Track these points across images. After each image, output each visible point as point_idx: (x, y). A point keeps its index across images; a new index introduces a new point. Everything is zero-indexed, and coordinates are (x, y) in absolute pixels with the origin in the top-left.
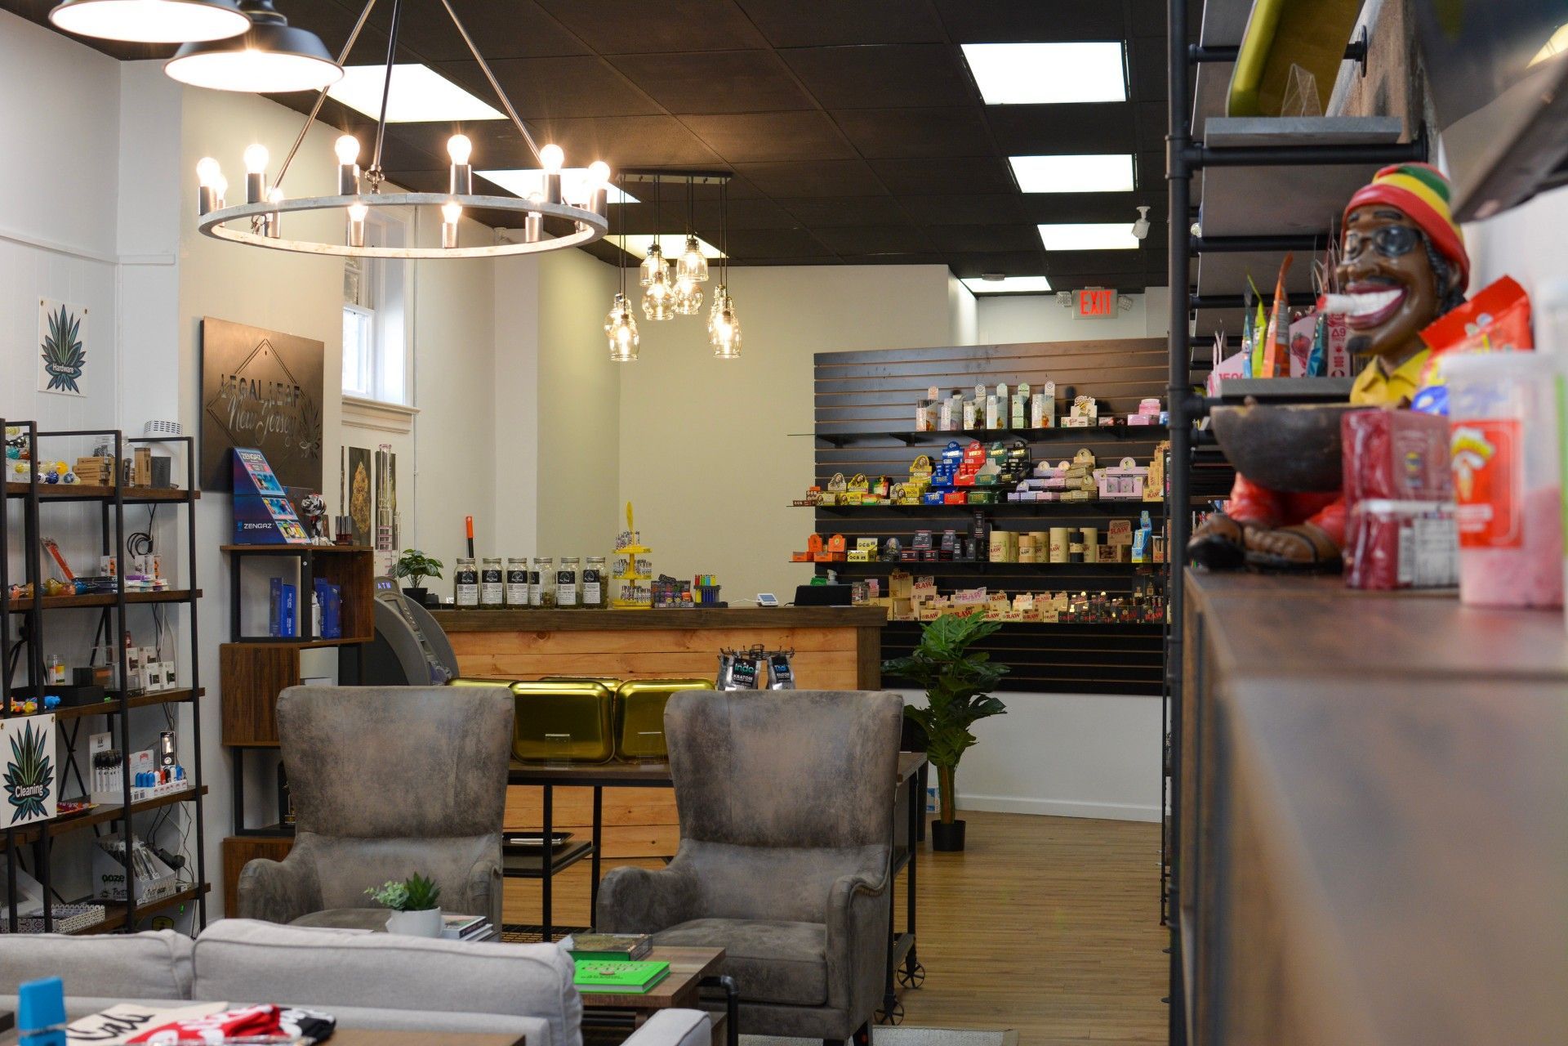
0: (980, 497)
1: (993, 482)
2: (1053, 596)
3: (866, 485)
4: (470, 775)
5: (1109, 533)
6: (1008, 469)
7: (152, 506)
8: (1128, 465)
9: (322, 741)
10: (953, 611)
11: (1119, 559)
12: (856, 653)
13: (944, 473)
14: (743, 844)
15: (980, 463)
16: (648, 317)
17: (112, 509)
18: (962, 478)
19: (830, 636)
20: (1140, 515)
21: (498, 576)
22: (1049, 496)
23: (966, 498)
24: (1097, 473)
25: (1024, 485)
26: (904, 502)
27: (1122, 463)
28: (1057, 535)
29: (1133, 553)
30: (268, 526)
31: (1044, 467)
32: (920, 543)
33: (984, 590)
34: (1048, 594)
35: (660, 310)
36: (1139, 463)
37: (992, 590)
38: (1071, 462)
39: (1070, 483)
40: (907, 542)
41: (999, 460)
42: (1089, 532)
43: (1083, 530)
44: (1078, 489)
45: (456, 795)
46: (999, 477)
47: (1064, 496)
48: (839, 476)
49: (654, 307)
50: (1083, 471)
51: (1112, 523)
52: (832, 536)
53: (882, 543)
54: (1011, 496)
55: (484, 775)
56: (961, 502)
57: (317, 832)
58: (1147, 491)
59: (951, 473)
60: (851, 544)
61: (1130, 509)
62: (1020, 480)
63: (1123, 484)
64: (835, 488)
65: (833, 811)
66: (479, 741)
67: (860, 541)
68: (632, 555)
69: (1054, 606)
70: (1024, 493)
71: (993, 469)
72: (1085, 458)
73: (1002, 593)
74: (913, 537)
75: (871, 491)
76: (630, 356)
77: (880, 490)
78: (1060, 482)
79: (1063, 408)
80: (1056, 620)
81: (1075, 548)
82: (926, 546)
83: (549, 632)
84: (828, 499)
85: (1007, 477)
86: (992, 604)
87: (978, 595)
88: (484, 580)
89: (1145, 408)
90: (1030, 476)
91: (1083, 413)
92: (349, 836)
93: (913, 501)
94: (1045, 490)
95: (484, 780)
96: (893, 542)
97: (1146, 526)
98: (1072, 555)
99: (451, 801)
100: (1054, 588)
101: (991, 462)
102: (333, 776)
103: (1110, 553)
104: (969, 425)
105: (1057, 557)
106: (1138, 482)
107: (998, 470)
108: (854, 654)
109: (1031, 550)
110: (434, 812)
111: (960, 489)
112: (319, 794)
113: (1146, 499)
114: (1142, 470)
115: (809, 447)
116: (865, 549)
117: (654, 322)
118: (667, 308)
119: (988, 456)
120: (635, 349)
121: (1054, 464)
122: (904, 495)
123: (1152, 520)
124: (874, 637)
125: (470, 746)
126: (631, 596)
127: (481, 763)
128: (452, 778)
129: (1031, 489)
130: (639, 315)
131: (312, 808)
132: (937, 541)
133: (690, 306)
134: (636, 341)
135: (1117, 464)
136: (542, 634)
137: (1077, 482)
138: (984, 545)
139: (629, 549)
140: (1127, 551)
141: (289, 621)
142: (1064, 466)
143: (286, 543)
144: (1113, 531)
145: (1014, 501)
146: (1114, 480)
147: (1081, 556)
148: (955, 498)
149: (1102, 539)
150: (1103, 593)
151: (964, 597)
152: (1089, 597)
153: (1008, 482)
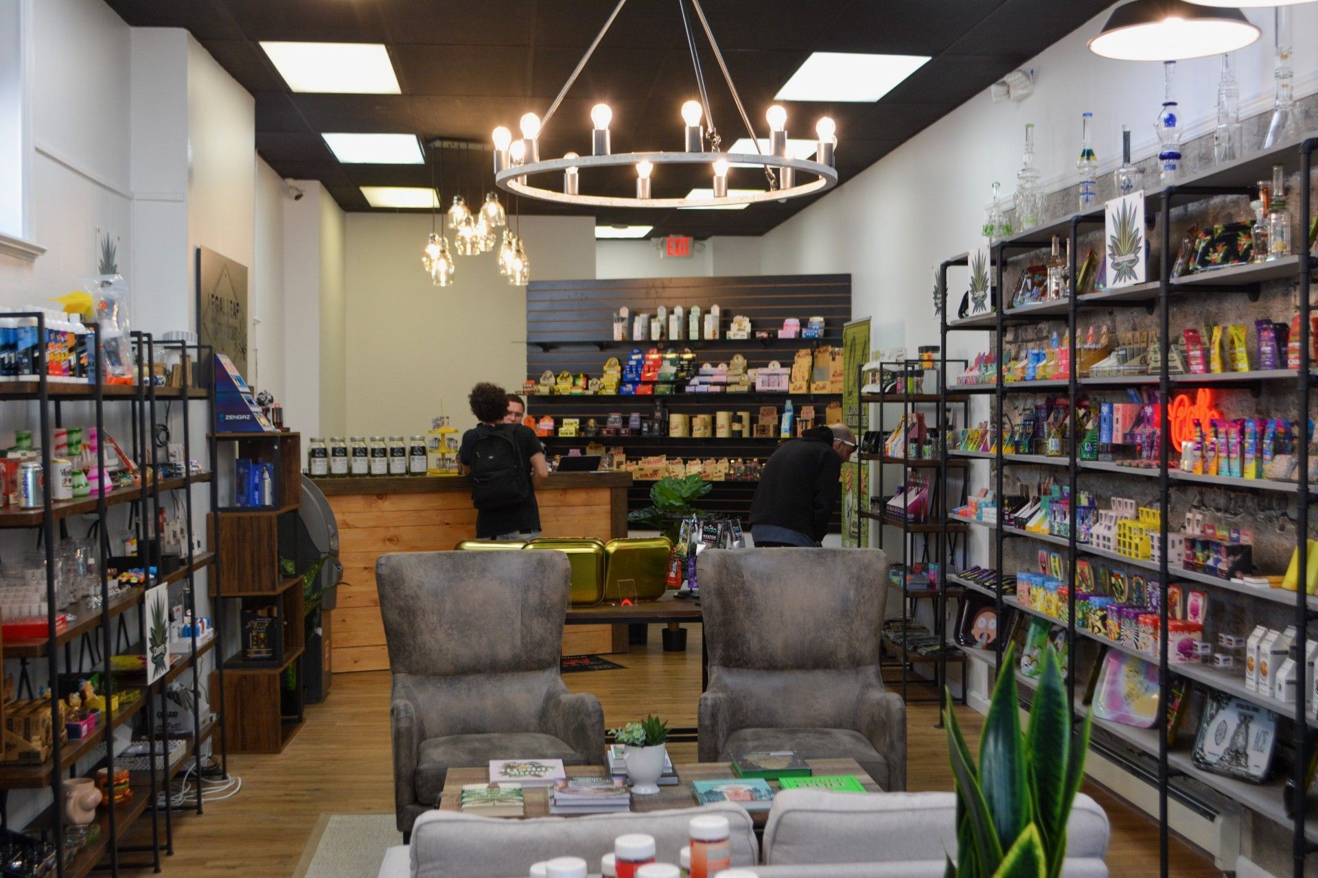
0: (662, 389)
1: (672, 378)
2: (717, 462)
3: (571, 379)
4: (535, 622)
5: (760, 416)
6: (682, 369)
7: (167, 402)
8: (775, 366)
9: (413, 598)
10: (642, 472)
11: (771, 434)
12: (609, 507)
13: (631, 371)
14: (759, 669)
15: (658, 364)
16: (460, 253)
17: (137, 403)
18: (649, 375)
19: (592, 494)
20: (785, 403)
21: (344, 452)
22: (717, 389)
23: (653, 390)
24: (751, 372)
25: (695, 381)
26: (604, 392)
27: (771, 365)
28: (722, 417)
29: (782, 430)
30: (248, 417)
31: (707, 367)
32: (613, 423)
33: (664, 457)
34: (712, 460)
35: (469, 247)
36: (783, 365)
37: (671, 456)
38: (728, 365)
39: (730, 379)
40: (602, 422)
41: (673, 362)
42: (745, 415)
43: (739, 413)
44: (737, 383)
45: (523, 637)
46: (676, 375)
47: (730, 389)
48: (549, 373)
49: (464, 245)
50: (741, 371)
51: (762, 409)
52: (542, 417)
53: (583, 422)
54: (688, 389)
55: (549, 621)
56: (649, 393)
57: (410, 673)
58: (792, 386)
59: (637, 371)
60: (558, 423)
61: (777, 399)
62: (692, 377)
63: (772, 380)
64: (546, 382)
65: (832, 641)
66: (542, 593)
67: (565, 421)
68: (443, 435)
69: (719, 469)
70: (696, 386)
71: (669, 370)
72: (739, 361)
73: (679, 459)
74: (607, 418)
75: (574, 384)
76: (447, 282)
77: (581, 382)
78: (723, 379)
79: (725, 324)
80: (723, 479)
81: (736, 427)
82: (618, 425)
83: (386, 494)
84: (544, 390)
85: (684, 374)
86: (671, 467)
87: (660, 460)
88: (334, 455)
89: (788, 325)
90: (697, 374)
91: (740, 329)
92: (435, 674)
93: (611, 391)
94: (715, 384)
95: (549, 625)
96: (592, 422)
97: (789, 411)
98: (733, 432)
99: (518, 643)
100: (718, 456)
101: (666, 364)
102: (423, 626)
103: (764, 430)
104: (655, 336)
105: (722, 433)
106: (785, 379)
107: (673, 370)
108: (608, 508)
109: (702, 428)
110: (504, 652)
111: (646, 383)
112: (412, 642)
113: (791, 392)
114: (786, 370)
115: (522, 351)
116: (570, 427)
117: (464, 256)
118: (473, 244)
119: (663, 359)
120: (450, 277)
121: (715, 365)
122: (604, 388)
123: (794, 407)
124: (623, 495)
125: (533, 598)
126: (444, 466)
127: (543, 611)
128: (518, 625)
129: (701, 383)
130: (454, 250)
131: (407, 653)
132: (626, 421)
133: (486, 244)
134: (452, 270)
135: (766, 366)
136: (381, 496)
137: (736, 379)
138: (666, 425)
139: (442, 430)
140: (778, 429)
141: (257, 493)
142: (722, 367)
143: (263, 431)
144: (763, 415)
145: (691, 393)
146: (766, 378)
147: (740, 432)
148: (644, 390)
149: (753, 420)
150: (755, 460)
151: (649, 463)
152: (744, 462)
153: (683, 378)
